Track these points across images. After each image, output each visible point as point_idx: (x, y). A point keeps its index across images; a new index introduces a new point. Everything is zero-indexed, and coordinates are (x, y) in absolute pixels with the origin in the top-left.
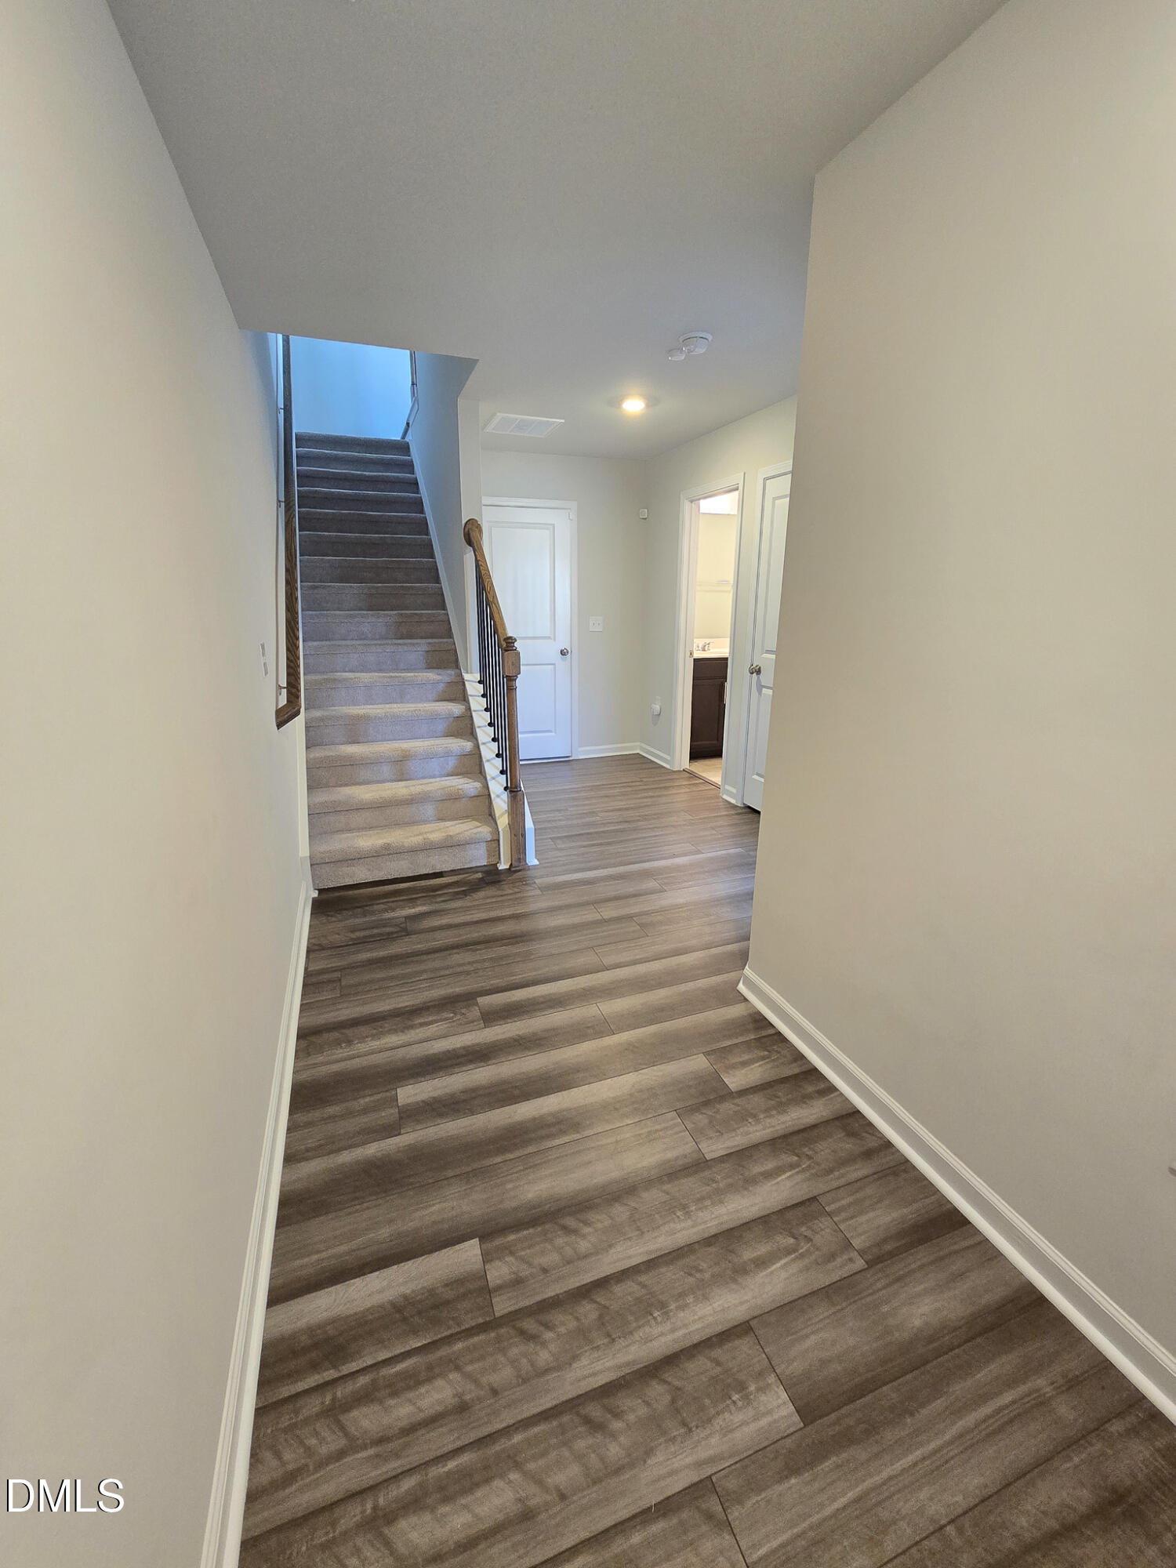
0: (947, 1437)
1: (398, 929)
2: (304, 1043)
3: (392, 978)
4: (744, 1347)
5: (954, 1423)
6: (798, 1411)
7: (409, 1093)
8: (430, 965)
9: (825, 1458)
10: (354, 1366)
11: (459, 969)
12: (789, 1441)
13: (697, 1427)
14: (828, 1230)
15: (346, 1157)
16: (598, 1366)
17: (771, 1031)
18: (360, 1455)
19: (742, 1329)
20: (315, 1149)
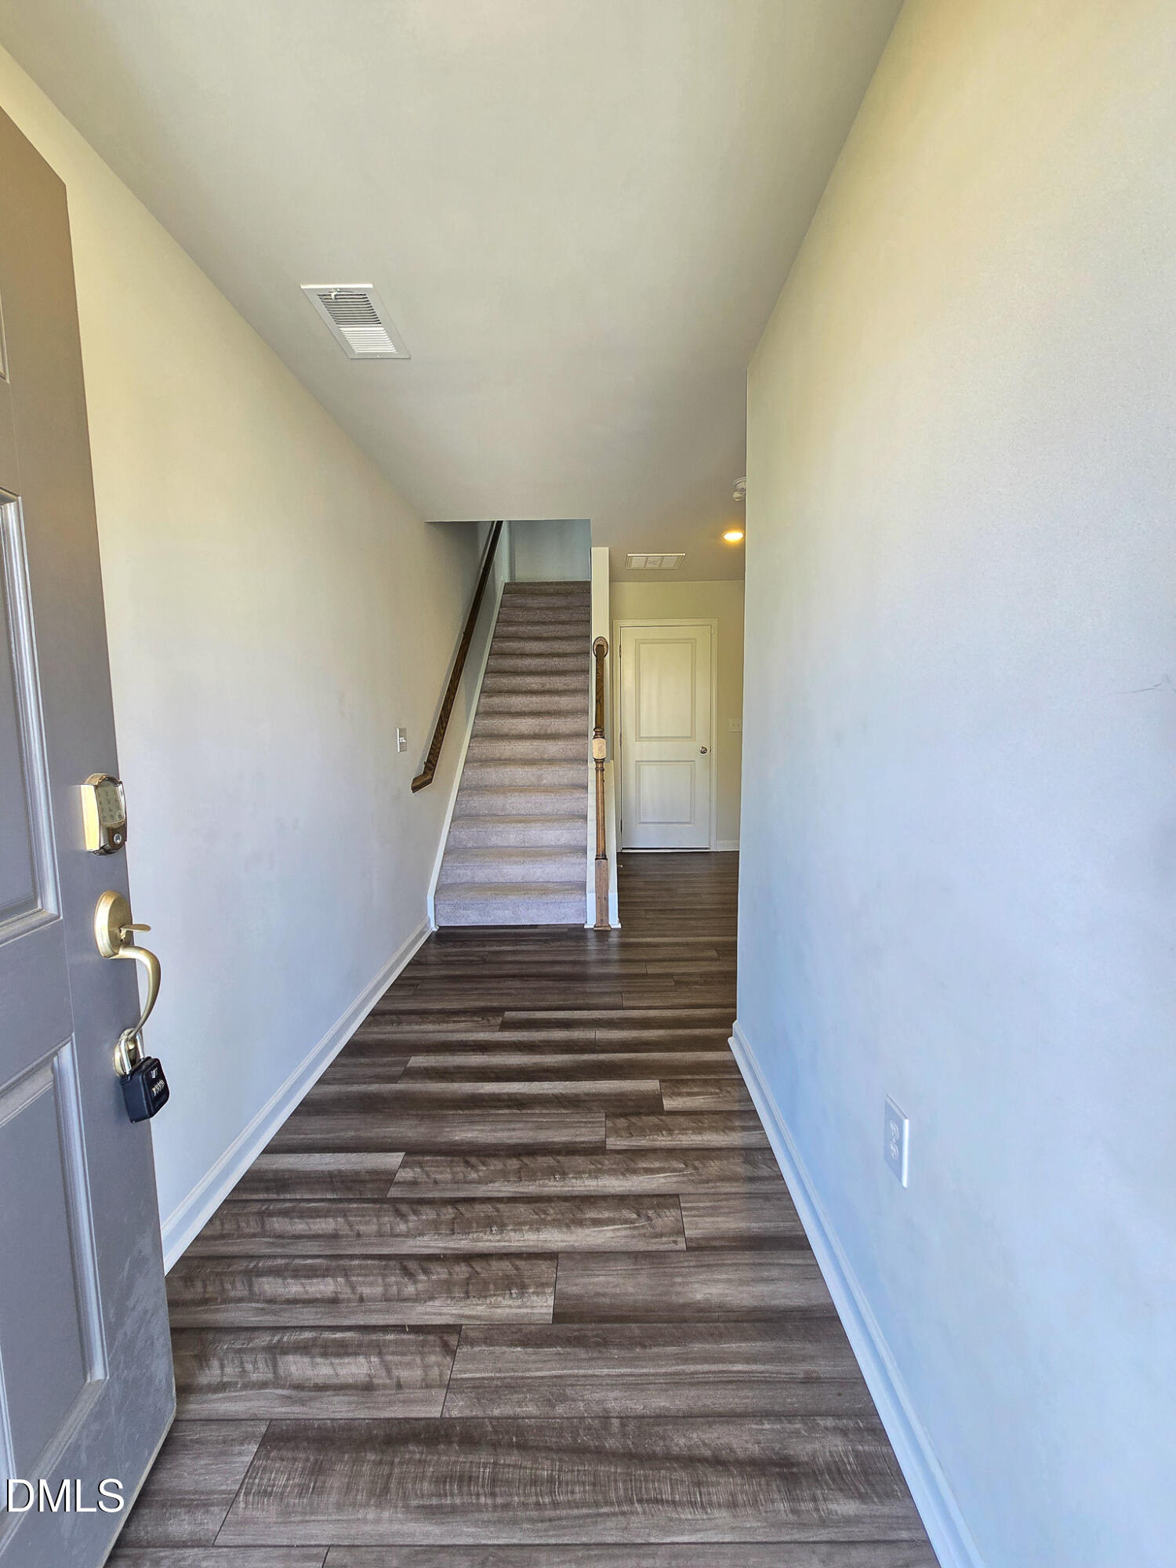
0: (663, 1370)
1: (479, 959)
2: (371, 1018)
3: (454, 989)
4: (544, 1266)
5: (677, 1364)
6: (554, 1314)
7: (417, 1061)
8: (484, 985)
9: (551, 1346)
10: (288, 1196)
11: (505, 991)
12: (533, 1327)
13: (474, 1297)
14: (672, 1218)
15: (355, 1088)
16: (432, 1244)
17: (737, 1076)
18: (264, 1239)
19: (552, 1256)
20: (341, 1079)
